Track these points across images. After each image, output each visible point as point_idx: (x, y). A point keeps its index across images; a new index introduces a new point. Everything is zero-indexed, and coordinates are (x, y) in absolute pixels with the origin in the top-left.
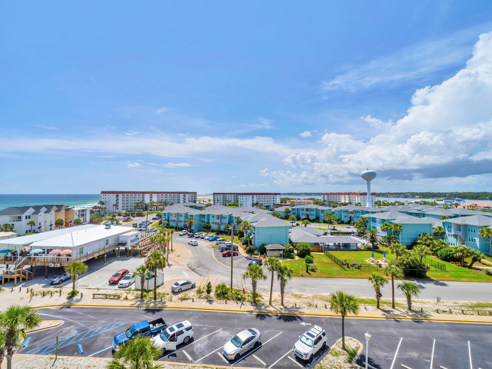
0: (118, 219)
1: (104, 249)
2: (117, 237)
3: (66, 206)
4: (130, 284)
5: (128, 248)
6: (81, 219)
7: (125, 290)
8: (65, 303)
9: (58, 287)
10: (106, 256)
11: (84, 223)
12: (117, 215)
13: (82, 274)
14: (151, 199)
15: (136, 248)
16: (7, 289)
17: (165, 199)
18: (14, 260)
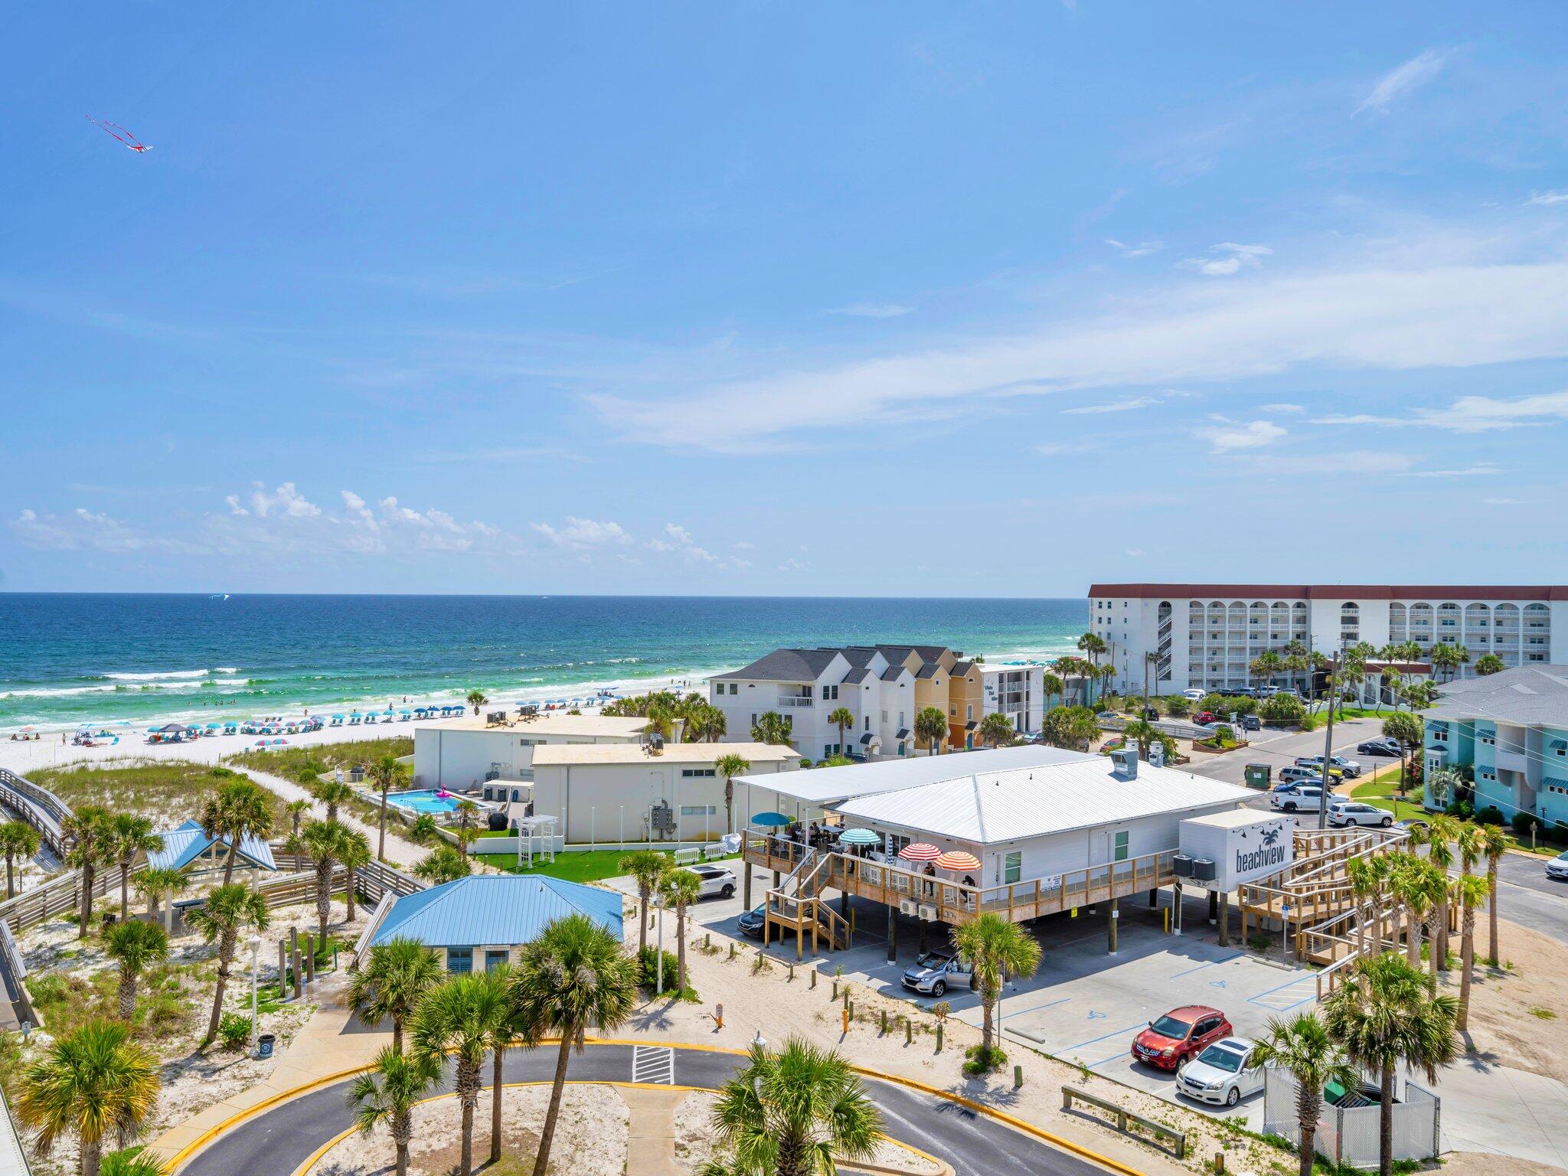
0: (1169, 732)
1: (1108, 879)
2: (1170, 825)
3: (954, 653)
4: (1237, 1098)
5: (1224, 896)
6: (1008, 715)
7: (1213, 1121)
8: (954, 1090)
9: (930, 1011)
10: (1115, 914)
11: (1019, 738)
12: (1165, 710)
13: (1021, 981)
14: (1351, 628)
15: (1269, 907)
16: (778, 967)
17: (1438, 634)
18: (796, 860)
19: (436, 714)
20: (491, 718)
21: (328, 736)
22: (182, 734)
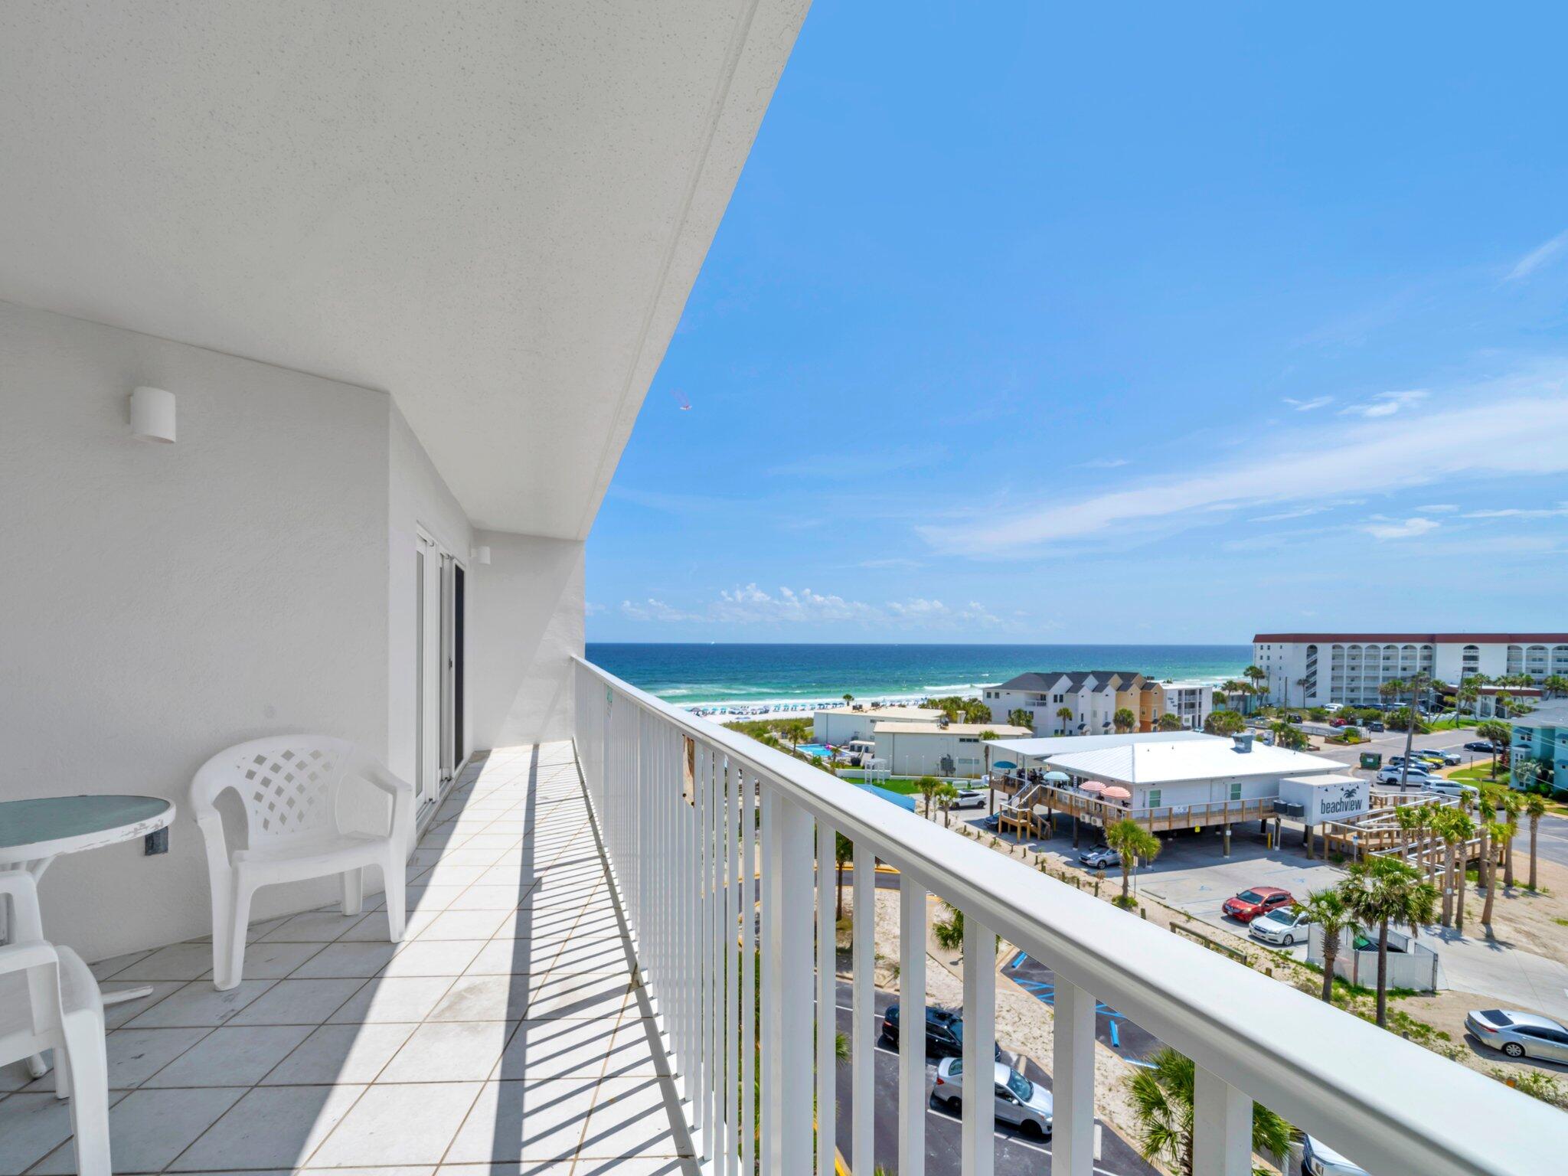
1: (1224, 811)
2: (1273, 782)
4: (1290, 941)
5: (1313, 829)
7: (1271, 952)
9: (1094, 876)
10: (1229, 833)
12: (1308, 717)
14: (1472, 664)
15: (1345, 837)
16: (1005, 845)
17: (1553, 668)
18: (1019, 788)
19: (830, 707)
20: (855, 708)
21: (771, 716)
22: (700, 713)
